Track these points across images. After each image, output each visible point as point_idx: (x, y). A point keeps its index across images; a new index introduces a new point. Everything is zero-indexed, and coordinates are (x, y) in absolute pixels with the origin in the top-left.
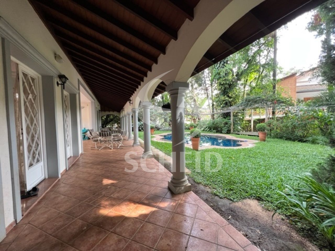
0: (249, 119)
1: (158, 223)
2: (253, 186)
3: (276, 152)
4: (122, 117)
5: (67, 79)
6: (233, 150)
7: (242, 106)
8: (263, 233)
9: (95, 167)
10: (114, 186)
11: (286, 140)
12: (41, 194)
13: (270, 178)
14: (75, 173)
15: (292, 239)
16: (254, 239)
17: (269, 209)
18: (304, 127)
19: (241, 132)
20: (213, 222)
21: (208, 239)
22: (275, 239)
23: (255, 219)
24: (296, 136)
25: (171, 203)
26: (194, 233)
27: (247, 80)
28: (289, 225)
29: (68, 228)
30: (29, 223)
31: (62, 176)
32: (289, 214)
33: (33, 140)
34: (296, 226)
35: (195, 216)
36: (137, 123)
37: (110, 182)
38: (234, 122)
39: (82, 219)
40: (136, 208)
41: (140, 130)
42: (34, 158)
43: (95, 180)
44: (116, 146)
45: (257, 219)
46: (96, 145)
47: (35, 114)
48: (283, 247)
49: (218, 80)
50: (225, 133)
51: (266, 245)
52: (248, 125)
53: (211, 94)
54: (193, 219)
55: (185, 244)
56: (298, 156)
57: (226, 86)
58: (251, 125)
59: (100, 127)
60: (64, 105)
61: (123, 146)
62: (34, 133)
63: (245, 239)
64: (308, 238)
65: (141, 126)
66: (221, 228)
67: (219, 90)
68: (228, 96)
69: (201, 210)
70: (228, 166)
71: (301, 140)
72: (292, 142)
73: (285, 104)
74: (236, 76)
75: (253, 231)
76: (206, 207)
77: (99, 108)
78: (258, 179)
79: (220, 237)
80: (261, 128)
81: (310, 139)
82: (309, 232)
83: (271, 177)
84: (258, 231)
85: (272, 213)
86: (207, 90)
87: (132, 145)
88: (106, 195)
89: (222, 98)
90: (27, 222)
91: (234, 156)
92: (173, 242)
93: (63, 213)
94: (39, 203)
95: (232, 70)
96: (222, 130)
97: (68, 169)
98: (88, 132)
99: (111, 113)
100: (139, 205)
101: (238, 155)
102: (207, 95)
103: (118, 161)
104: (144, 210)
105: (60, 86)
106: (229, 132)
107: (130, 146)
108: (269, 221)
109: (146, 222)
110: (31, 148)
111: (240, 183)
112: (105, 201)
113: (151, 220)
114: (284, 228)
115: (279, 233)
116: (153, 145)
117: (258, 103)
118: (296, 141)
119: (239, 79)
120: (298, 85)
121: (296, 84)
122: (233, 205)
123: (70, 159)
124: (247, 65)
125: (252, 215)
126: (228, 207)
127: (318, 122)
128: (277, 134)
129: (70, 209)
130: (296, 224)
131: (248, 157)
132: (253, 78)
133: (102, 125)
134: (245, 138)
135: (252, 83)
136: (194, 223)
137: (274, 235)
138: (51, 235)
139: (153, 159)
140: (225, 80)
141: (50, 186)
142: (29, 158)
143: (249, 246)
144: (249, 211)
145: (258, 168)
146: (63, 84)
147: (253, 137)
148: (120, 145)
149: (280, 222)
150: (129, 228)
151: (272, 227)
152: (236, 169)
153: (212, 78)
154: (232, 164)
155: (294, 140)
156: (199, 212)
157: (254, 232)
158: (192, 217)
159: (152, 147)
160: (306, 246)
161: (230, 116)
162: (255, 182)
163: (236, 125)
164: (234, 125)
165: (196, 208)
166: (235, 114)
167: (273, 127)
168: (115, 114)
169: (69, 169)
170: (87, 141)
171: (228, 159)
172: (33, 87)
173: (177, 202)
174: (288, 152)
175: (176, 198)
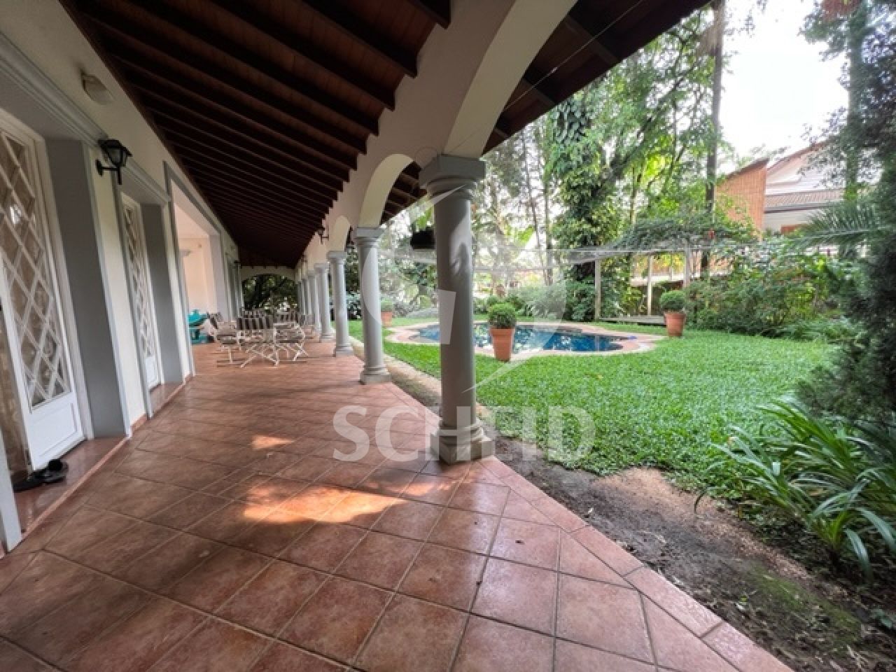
0: (641, 284)
1: (404, 533)
2: (650, 437)
3: (707, 360)
4: (300, 280)
5: (129, 154)
6: (600, 360)
7: (624, 246)
8: (673, 543)
9: (229, 408)
10: (283, 451)
11: (732, 332)
12: (76, 478)
13: (691, 417)
14: (173, 425)
15: (742, 551)
16: (649, 557)
17: (689, 489)
18: (777, 298)
19: (621, 317)
20: (548, 522)
21: (536, 562)
22: (702, 554)
23: (654, 512)
24: (757, 323)
25: (439, 484)
26: (499, 550)
27: (640, 176)
28: (734, 521)
29: (157, 555)
30: (43, 549)
31: (134, 433)
32: (736, 496)
33: (37, 332)
34: (753, 523)
35: (502, 513)
36: (345, 297)
37: (274, 441)
38: (602, 292)
39: (197, 532)
40: (345, 501)
41: (351, 317)
42: (45, 381)
43: (232, 438)
44: (288, 355)
45: (659, 511)
46: (230, 355)
47: (36, 256)
48: (720, 570)
49: (563, 175)
50: (581, 321)
51: (680, 566)
52: (638, 298)
53: (544, 216)
54: (495, 518)
55: (475, 577)
56: (760, 367)
57: (584, 192)
58: (646, 299)
59: (241, 309)
60: (126, 234)
61: (307, 357)
62: (39, 311)
63: (629, 555)
64: (780, 546)
65: (356, 305)
66: (569, 536)
67: (566, 205)
68: (590, 221)
69: (518, 497)
70: (586, 395)
71: (770, 332)
72: (748, 337)
73: (734, 239)
74: (612, 164)
75: (648, 539)
76: (532, 490)
77: (234, 255)
78: (662, 421)
79: (566, 555)
80: (673, 302)
81: (792, 328)
82: (784, 534)
83: (694, 415)
84: (660, 538)
85: (696, 497)
86: (532, 204)
87: (332, 352)
88: (260, 473)
89: (574, 225)
90: (37, 547)
91: (601, 371)
92: (444, 572)
93: (141, 522)
94: (71, 500)
95: (600, 150)
96: (573, 312)
97: (151, 415)
98: (207, 322)
99: (270, 270)
100: (354, 494)
101: (613, 370)
102: (535, 220)
103: (293, 391)
104: (366, 504)
105: (107, 173)
106: (590, 317)
107: (327, 356)
108: (689, 515)
109: (373, 531)
110: (33, 353)
111: (617, 433)
112: (259, 487)
113: (387, 526)
114: (724, 528)
115: (711, 540)
116: (389, 352)
117: (667, 238)
118: (757, 336)
119: (619, 175)
120: (768, 191)
121: (764, 189)
122: (598, 484)
123: (157, 392)
124: (642, 134)
125: (645, 504)
126: (586, 490)
127: (814, 286)
128: (711, 318)
129: (161, 512)
130: (753, 519)
131: (637, 374)
132: (657, 172)
133: (246, 304)
134: (629, 330)
135: (652, 186)
136: (500, 528)
137: (700, 545)
138: (108, 574)
139: (391, 385)
140: (582, 175)
141: (101, 457)
142: (29, 379)
143: (638, 571)
144: (639, 494)
145: (663, 398)
146: (117, 167)
147: (650, 328)
148: (298, 354)
149: (714, 516)
150: (328, 548)
151: (693, 527)
152: (608, 400)
153: (549, 170)
154: (598, 390)
155: (752, 333)
156: (512, 502)
157: (650, 540)
158: (493, 515)
159: (385, 356)
160: (775, 564)
161: (594, 275)
162: (654, 429)
163: (608, 299)
164: (603, 299)
165: (505, 495)
166: (606, 269)
167: (702, 300)
168: (283, 273)
169: (157, 414)
170: (204, 346)
171: (588, 380)
172: (21, 171)
173: (454, 482)
174: (737, 360)
175: (453, 473)
